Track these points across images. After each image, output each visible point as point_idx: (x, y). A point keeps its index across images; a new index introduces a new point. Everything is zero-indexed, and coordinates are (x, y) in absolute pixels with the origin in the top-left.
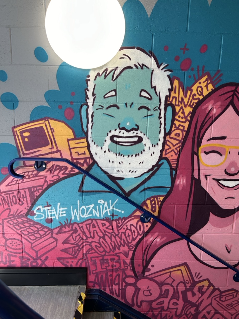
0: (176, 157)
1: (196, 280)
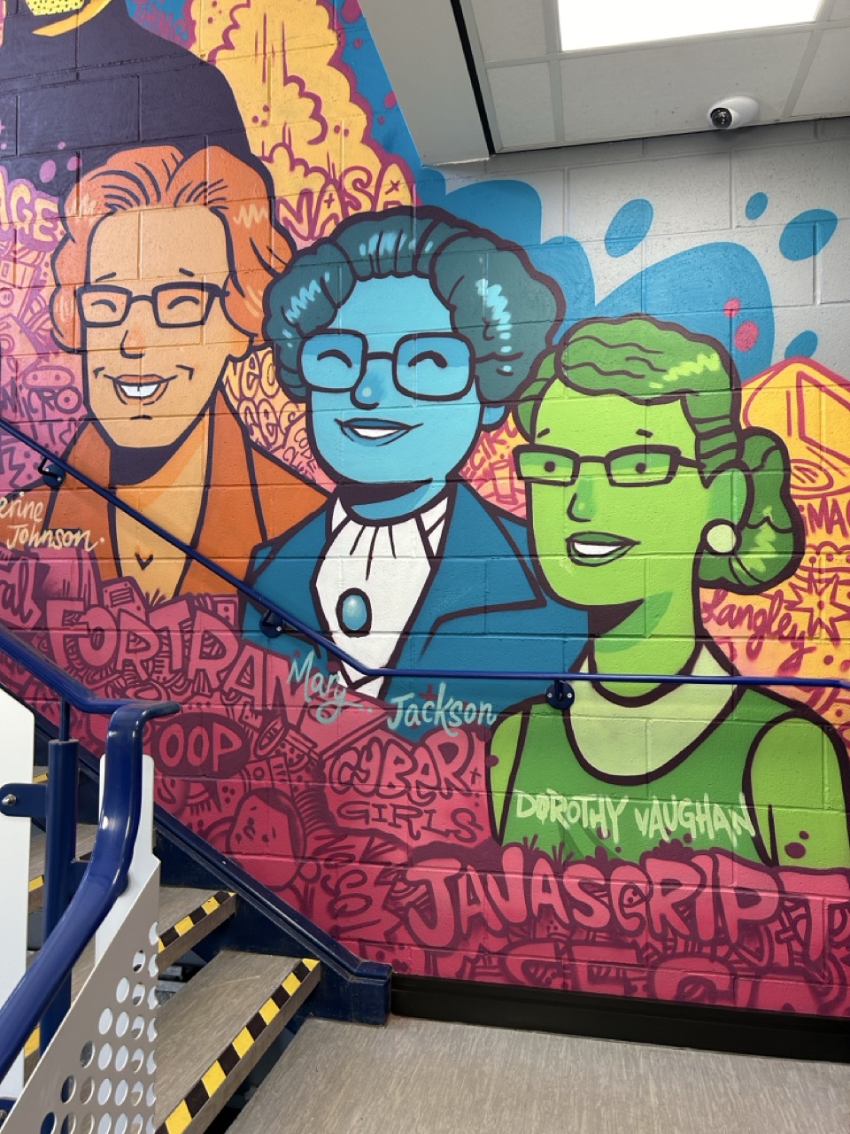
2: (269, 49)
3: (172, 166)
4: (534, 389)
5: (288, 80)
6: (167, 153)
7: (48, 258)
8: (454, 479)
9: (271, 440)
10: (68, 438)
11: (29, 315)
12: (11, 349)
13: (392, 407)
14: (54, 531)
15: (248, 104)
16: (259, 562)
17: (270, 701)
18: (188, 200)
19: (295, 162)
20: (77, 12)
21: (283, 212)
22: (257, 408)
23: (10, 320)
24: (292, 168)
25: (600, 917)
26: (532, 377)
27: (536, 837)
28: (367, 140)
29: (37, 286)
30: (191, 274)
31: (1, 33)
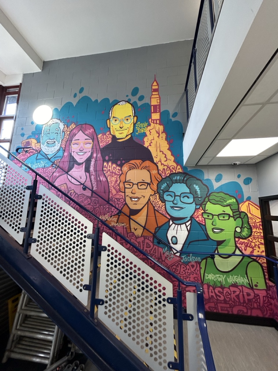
0: (64, 146)
1: (69, 190)
2: (157, 147)
3: (141, 163)
4: (205, 203)
5: (160, 151)
6: (140, 161)
7: (119, 177)
8: (192, 218)
9: (159, 209)
10: (122, 207)
11: (115, 186)
12: (111, 191)
13: (180, 204)
14: (119, 223)
15: (154, 154)
16: (156, 230)
17: (159, 256)
18: (143, 169)
19: (162, 164)
20: (124, 138)
21: (160, 172)
22: (156, 203)
23: (111, 186)
24: (161, 165)
25: (222, 298)
26: (204, 201)
27: (209, 282)
28: (174, 161)
29: (116, 181)
30: (144, 181)
31: (111, 140)
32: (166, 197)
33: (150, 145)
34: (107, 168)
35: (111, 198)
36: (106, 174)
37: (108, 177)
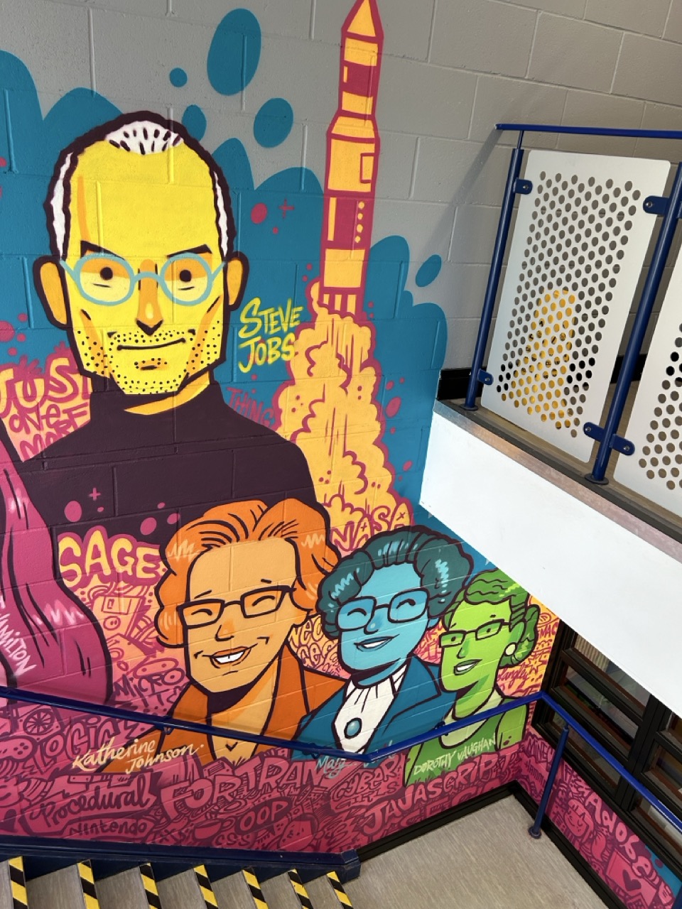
2: (335, 433)
3: (258, 514)
4: (453, 607)
5: (346, 454)
6: (255, 505)
8: (411, 655)
9: (316, 663)
10: (174, 699)
12: (120, 657)
14: (165, 753)
15: (316, 472)
16: (303, 723)
19: (345, 506)
20: (173, 394)
21: (335, 536)
22: (309, 649)
23: (118, 638)
24: (343, 509)
26: (453, 602)
27: (420, 779)
28: (391, 490)
29: (142, 610)
30: (269, 582)
31: (87, 409)
32: (345, 621)
33: (306, 429)
34: (81, 561)
35: (121, 683)
36: (77, 593)
37: (92, 602)
